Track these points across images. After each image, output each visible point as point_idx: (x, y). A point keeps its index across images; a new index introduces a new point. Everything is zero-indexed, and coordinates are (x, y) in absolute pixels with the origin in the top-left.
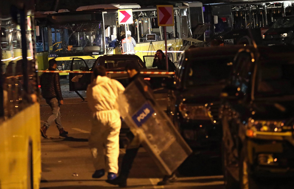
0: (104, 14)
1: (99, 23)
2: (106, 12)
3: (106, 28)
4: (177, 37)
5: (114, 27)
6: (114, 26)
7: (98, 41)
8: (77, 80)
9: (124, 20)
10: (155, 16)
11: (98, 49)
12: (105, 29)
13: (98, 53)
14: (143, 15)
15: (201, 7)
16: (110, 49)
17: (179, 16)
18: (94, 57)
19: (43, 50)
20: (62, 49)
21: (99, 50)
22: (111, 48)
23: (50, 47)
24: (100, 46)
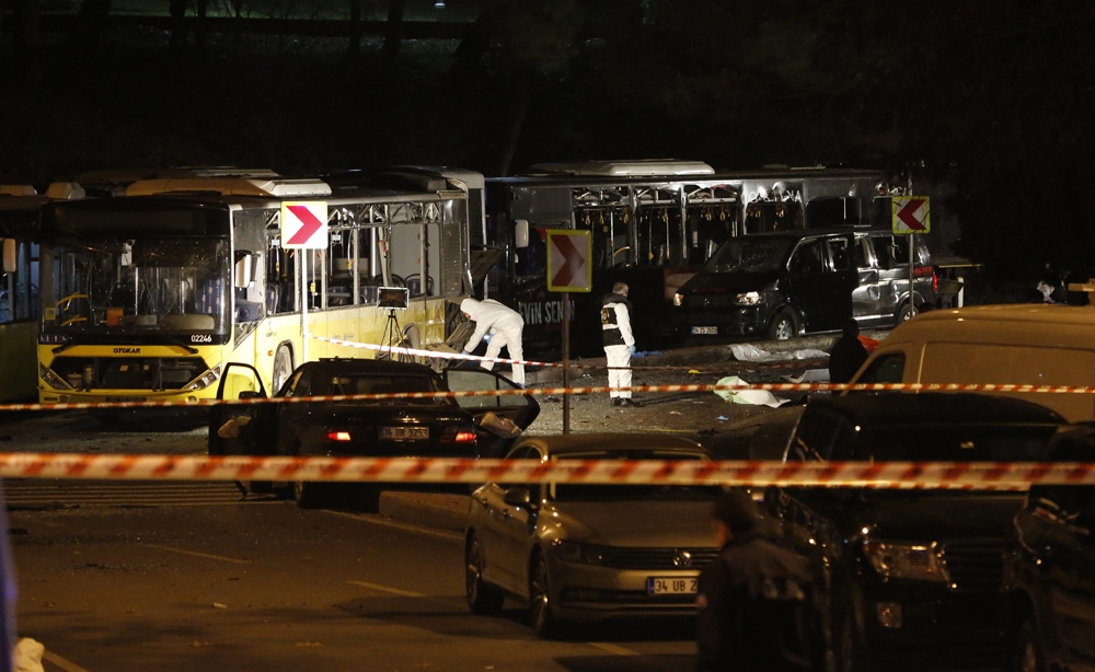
0: (234, 212)
1: (218, 240)
2: (239, 208)
3: (240, 256)
4: (429, 293)
5: (259, 255)
6: (259, 252)
7: (204, 299)
8: (235, 433)
9: (300, 237)
10: (371, 220)
11: (209, 324)
12: (235, 263)
13: (209, 339)
14: (339, 218)
15: (479, 190)
16: (246, 328)
17: (439, 224)
18: (195, 351)
19: (11, 318)
20: (85, 319)
21: (212, 328)
22: (248, 323)
23: (47, 309)
24: (216, 316)
